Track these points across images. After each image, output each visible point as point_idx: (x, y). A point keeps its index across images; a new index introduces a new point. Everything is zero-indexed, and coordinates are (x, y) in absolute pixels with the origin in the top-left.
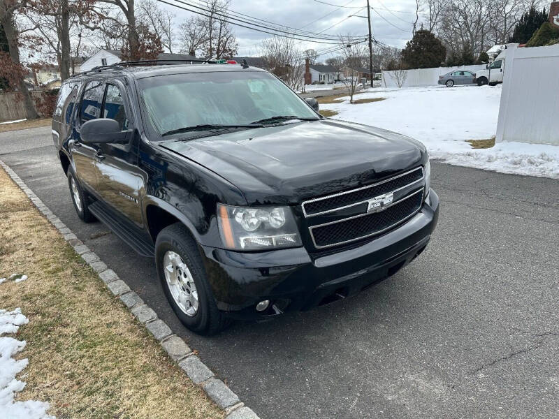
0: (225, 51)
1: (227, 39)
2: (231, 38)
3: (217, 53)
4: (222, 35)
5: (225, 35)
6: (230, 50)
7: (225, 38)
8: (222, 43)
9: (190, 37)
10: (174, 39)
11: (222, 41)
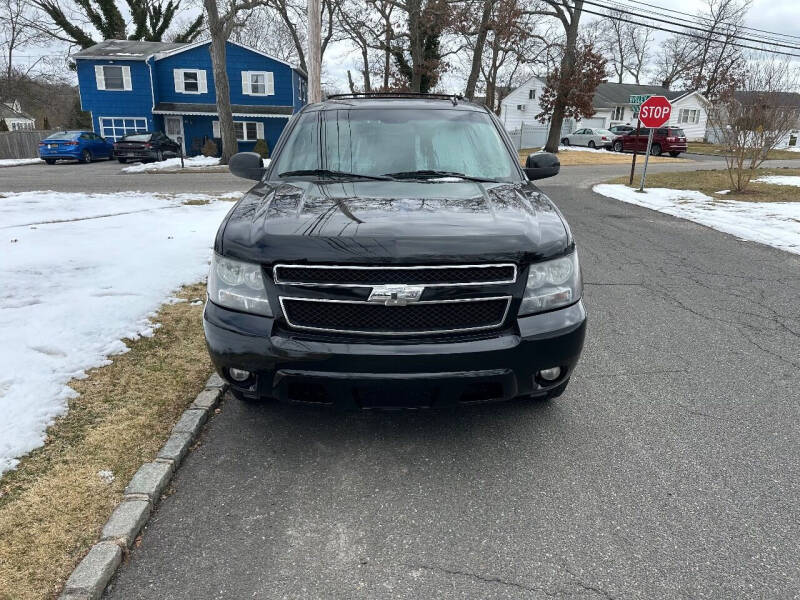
0: (724, 80)
1: (733, 62)
2: (740, 60)
3: (709, 84)
4: (725, 55)
5: (729, 56)
6: (733, 80)
7: (729, 61)
8: (721, 69)
9: (673, 61)
10: (647, 63)
11: (722, 65)
